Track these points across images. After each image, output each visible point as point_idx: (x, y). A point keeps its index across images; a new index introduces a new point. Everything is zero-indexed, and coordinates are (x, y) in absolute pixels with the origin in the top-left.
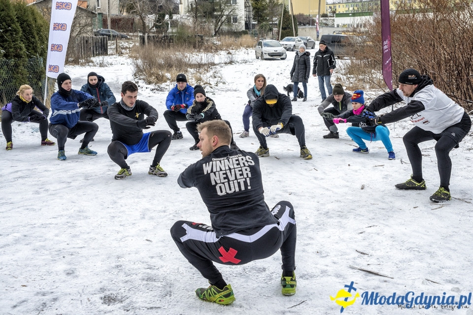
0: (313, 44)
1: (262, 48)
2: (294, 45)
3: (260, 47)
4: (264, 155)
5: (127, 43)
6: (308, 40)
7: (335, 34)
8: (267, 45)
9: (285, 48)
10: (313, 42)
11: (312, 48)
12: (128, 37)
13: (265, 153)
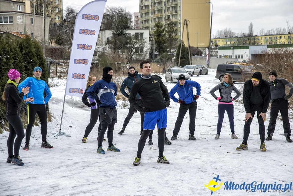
0: (206, 71)
1: (171, 73)
2: (193, 72)
3: (170, 73)
4: (244, 149)
5: (61, 68)
6: (203, 68)
7: (228, 64)
8: (175, 72)
9: (190, 74)
10: (206, 69)
11: (206, 74)
12: (61, 63)
13: (245, 147)
